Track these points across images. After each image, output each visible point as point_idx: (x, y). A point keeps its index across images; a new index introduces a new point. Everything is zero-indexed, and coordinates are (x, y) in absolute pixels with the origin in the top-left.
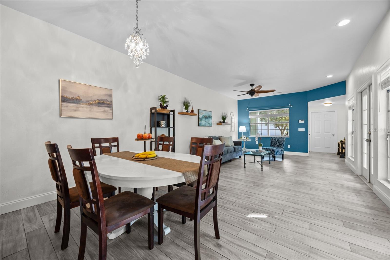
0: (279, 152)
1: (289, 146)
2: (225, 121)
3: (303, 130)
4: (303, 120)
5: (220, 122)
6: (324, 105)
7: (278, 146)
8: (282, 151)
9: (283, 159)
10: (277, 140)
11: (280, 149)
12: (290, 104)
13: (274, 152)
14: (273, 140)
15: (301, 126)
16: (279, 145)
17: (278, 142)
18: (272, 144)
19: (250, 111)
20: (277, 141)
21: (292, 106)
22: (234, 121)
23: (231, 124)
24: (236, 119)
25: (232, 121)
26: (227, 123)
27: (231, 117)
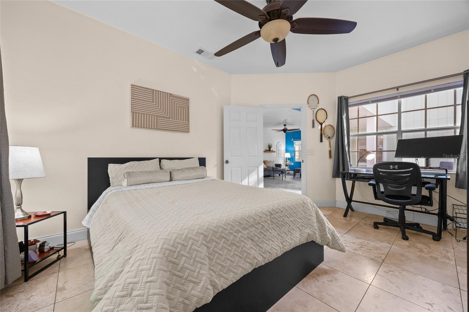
5: (266, 150)
22: (281, 149)
23: (278, 151)
24: (283, 147)
25: (279, 149)
26: (273, 150)
27: (278, 146)
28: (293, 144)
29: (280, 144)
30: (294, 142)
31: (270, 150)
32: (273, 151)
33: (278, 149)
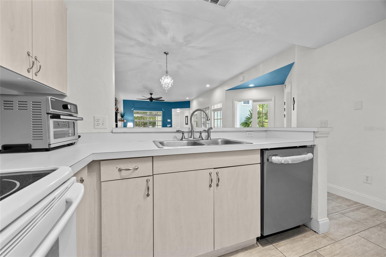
5: (121, 119)
6: (177, 111)
12: (163, 109)
19: (134, 110)
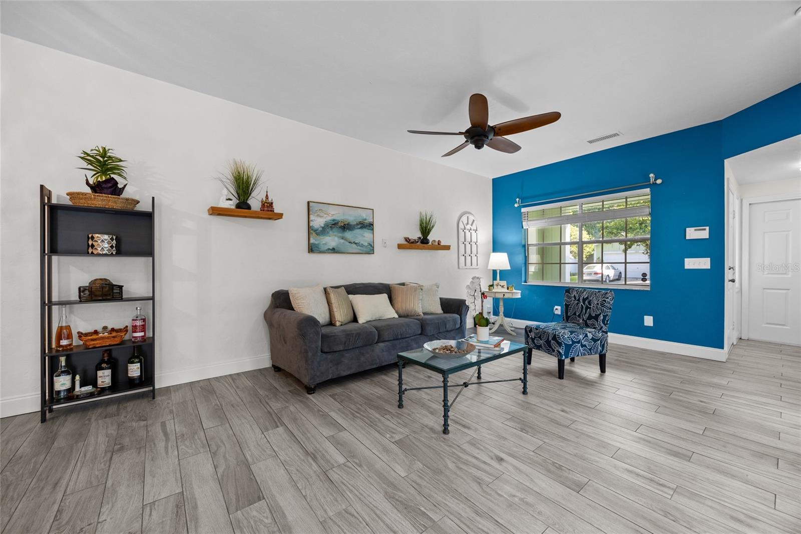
0: (583, 346)
1: (649, 321)
2: (431, 237)
3: (704, 263)
4: (705, 229)
5: (406, 241)
7: (586, 321)
8: (594, 340)
9: (603, 370)
10: (584, 300)
11: (586, 336)
12: (652, 175)
13: (560, 344)
14: (569, 298)
15: (697, 248)
16: (590, 317)
17: (587, 308)
18: (567, 313)
19: (524, 207)
20: (584, 303)
21: (659, 181)
22: (474, 239)
23: (462, 246)
24: (483, 234)
25: (468, 239)
26: (439, 242)
27: (461, 226)
28: (519, 218)
29: (471, 218)
30: (523, 210)
31: (424, 241)
32: (439, 246)
33: (462, 239)
